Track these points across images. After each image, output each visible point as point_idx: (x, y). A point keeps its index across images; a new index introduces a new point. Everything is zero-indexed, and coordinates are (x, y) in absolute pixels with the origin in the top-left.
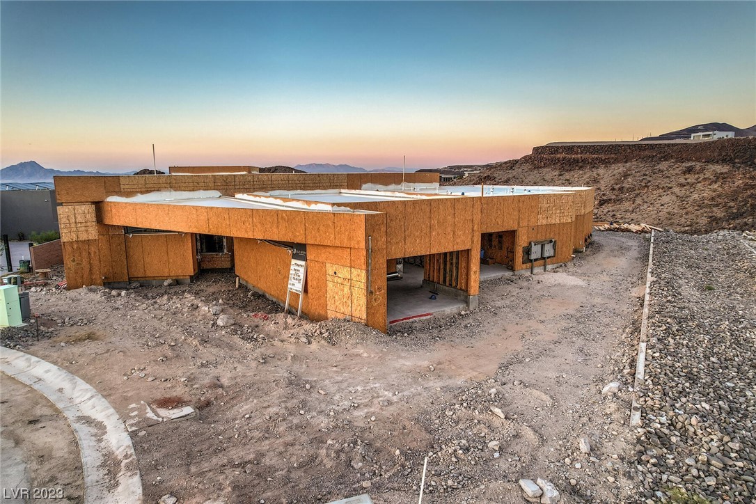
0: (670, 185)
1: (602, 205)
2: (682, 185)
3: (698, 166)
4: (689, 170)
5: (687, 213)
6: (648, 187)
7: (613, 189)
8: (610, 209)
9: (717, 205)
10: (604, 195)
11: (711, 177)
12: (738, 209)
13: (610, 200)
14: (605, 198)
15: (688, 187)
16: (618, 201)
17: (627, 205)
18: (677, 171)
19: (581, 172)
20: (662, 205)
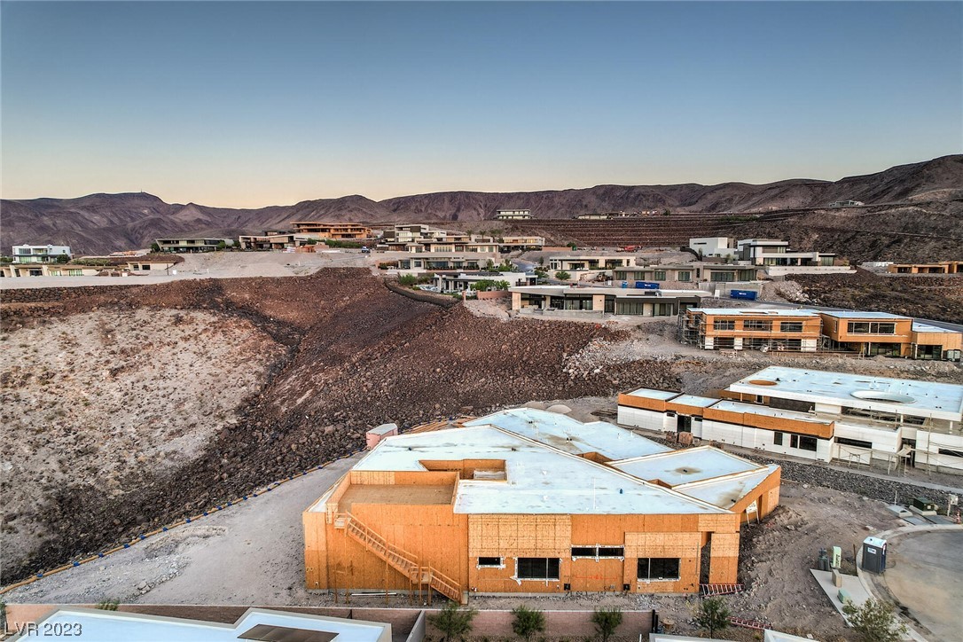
0: (173, 340)
1: (115, 375)
2: (186, 339)
3: (182, 313)
4: (178, 320)
5: (229, 372)
6: (151, 344)
7: (113, 353)
8: (133, 378)
9: (249, 360)
10: (108, 362)
11: (208, 327)
12: (268, 361)
13: (123, 367)
14: (112, 365)
15: (192, 340)
16: (132, 367)
17: (146, 371)
18: (164, 323)
19: (33, 332)
20: (191, 366)
